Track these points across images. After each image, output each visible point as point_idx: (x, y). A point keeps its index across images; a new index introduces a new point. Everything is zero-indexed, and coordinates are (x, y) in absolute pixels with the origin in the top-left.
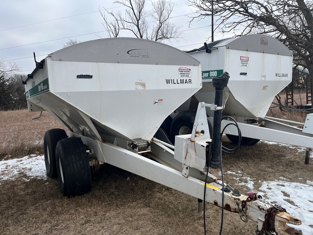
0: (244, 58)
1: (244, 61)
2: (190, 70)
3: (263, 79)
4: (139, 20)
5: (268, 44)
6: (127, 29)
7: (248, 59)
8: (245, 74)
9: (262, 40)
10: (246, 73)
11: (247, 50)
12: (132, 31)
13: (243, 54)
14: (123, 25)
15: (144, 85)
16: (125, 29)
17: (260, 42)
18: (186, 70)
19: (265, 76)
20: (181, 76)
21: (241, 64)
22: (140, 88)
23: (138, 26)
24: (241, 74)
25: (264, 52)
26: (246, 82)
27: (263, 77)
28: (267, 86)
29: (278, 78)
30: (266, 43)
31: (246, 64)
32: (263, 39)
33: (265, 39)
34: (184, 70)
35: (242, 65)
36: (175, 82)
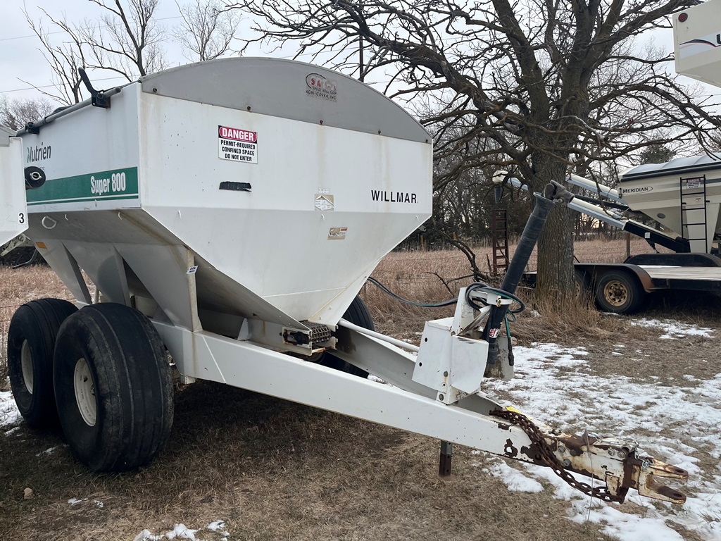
0: (236, 134)
1: (238, 144)
3: (323, 205)
4: (143, 46)
5: (338, 96)
6: (109, 68)
7: (255, 137)
8: (245, 187)
9: (313, 81)
10: (249, 186)
11: (249, 109)
12: (125, 75)
14: (99, 57)
16: (103, 68)
17: (305, 88)
19: (331, 198)
21: (222, 154)
23: (139, 63)
24: (225, 186)
25: (321, 122)
26: (250, 212)
27: (322, 201)
28: (346, 230)
29: (380, 206)
30: (330, 95)
31: (246, 155)
32: (317, 79)
33: (324, 81)
35: (227, 156)
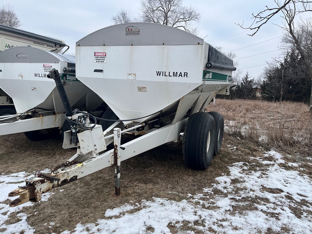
0: (100, 54)
1: (100, 57)
2: (52, 67)
3: (131, 77)
5: (140, 33)
8: (101, 71)
9: (128, 29)
11: (104, 45)
13: (99, 49)
15: (22, 77)
17: (125, 32)
18: (49, 67)
20: (45, 71)
21: (95, 61)
22: (20, 78)
24: (95, 71)
25: (132, 45)
28: (145, 88)
29: (162, 78)
30: (136, 33)
31: (103, 60)
32: (130, 28)
33: (134, 28)
34: (47, 66)
36: (40, 76)
